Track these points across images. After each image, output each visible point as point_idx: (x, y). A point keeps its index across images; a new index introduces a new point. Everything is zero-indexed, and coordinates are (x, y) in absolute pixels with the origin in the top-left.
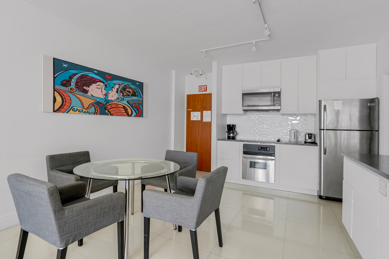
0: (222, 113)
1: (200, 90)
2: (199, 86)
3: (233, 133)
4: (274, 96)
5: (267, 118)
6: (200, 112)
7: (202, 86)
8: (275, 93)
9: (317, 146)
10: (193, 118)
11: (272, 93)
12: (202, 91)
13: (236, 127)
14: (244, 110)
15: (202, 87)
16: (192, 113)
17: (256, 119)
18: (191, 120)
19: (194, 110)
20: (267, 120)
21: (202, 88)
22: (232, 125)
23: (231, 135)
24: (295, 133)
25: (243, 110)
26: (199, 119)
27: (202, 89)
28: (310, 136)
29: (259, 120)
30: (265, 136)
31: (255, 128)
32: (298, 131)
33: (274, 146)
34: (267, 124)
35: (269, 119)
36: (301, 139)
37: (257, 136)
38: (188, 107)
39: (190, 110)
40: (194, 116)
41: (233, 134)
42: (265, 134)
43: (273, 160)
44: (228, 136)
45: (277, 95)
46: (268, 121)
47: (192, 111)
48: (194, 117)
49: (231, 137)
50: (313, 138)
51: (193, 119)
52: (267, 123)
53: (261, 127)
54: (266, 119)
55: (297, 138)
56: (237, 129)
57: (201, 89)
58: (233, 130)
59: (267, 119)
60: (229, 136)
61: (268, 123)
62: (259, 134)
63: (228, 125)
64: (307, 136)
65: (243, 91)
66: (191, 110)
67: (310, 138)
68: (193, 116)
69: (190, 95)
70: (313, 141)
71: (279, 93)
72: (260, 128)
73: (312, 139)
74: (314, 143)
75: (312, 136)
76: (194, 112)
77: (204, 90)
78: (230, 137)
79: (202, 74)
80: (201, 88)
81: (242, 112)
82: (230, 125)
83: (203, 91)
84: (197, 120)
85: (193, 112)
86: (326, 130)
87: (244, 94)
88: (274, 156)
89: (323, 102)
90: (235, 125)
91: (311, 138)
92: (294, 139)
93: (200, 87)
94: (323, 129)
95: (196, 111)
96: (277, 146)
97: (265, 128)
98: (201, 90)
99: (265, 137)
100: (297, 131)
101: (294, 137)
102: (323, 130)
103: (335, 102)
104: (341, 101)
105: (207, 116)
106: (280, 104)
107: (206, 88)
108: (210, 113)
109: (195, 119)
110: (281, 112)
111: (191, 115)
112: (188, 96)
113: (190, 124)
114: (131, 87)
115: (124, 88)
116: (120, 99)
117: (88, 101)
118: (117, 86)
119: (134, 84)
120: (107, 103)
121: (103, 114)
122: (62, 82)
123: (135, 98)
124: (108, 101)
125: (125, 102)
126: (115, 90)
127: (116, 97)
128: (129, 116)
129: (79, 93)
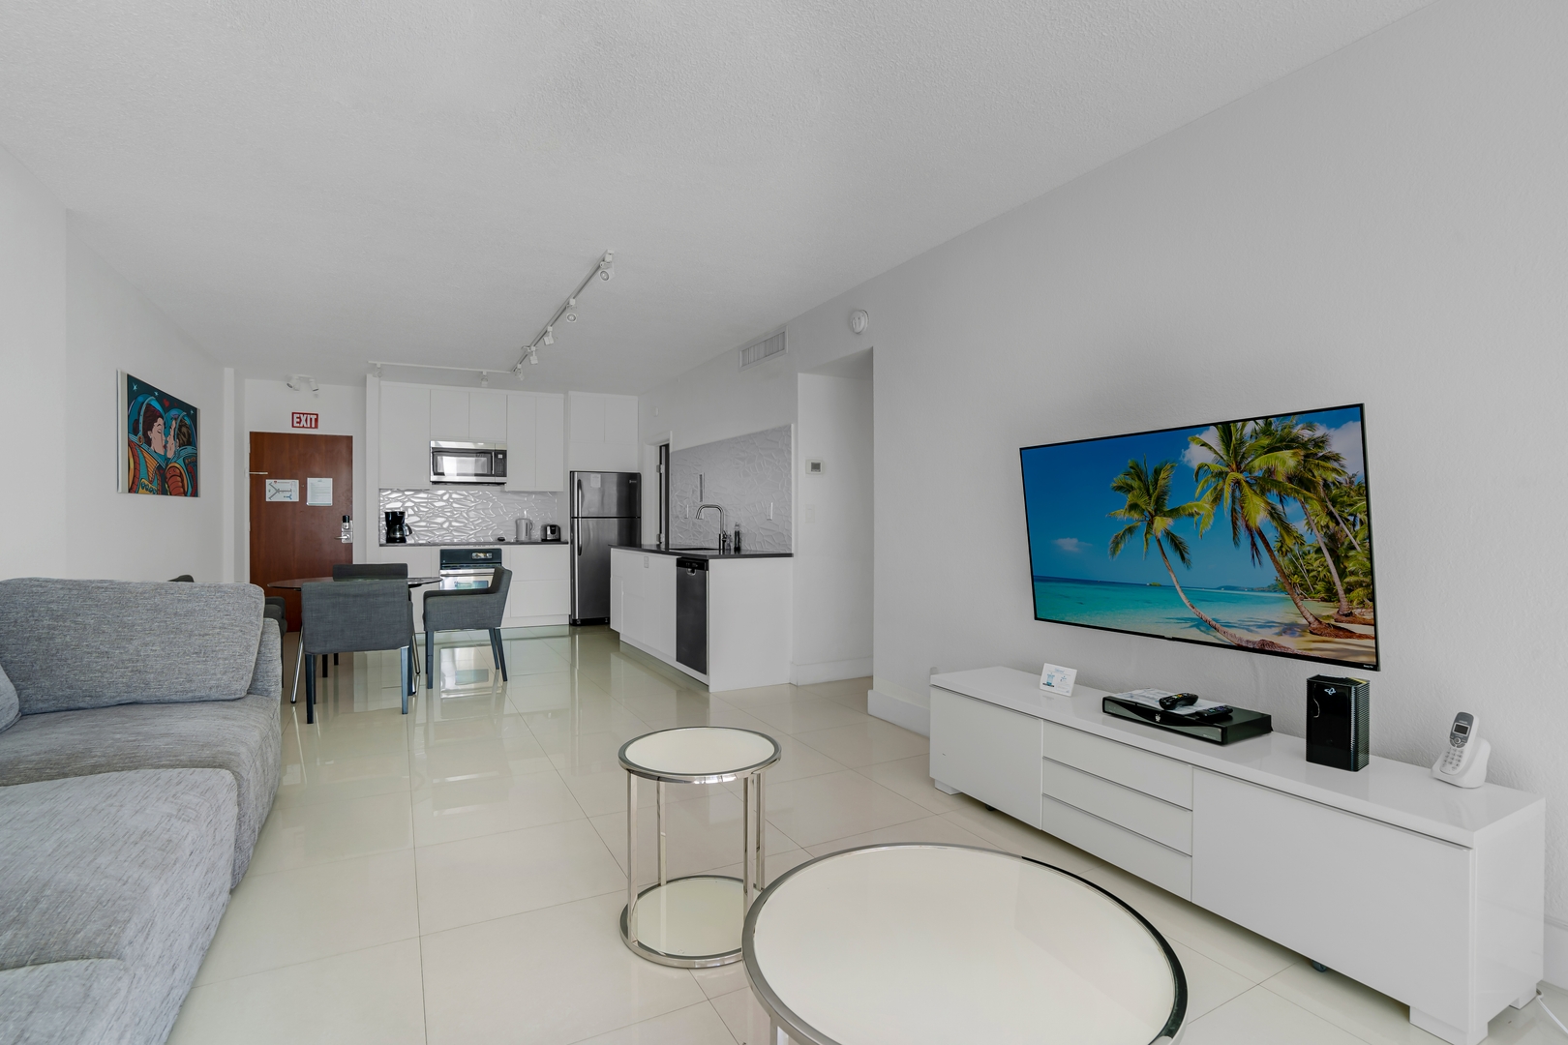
1: (296, 423)
2: (293, 413)
3: (401, 529)
4: (496, 456)
6: (297, 481)
7: (304, 415)
8: (497, 452)
9: (567, 544)
10: (274, 495)
11: (493, 453)
12: (302, 426)
14: (434, 482)
15: (301, 415)
16: (268, 481)
18: (268, 500)
19: (277, 476)
21: (303, 419)
22: (398, 512)
24: (527, 525)
26: (296, 498)
27: (303, 422)
28: (553, 528)
32: (534, 524)
36: (537, 534)
38: (255, 465)
39: (260, 474)
40: (278, 491)
44: (389, 536)
45: (500, 456)
47: (270, 477)
48: (276, 493)
50: (556, 533)
51: (275, 500)
55: (530, 535)
57: (301, 420)
58: (400, 524)
60: (391, 536)
63: (385, 513)
64: (548, 528)
66: (266, 474)
67: (553, 532)
68: (273, 491)
69: (263, 434)
70: (557, 537)
71: (504, 454)
73: (554, 534)
74: (558, 541)
75: (555, 530)
76: (278, 481)
77: (312, 425)
78: (394, 538)
79: (317, 390)
80: (299, 418)
82: (393, 513)
83: (305, 426)
85: (272, 481)
86: (582, 518)
89: (576, 474)
92: (526, 533)
94: (577, 517)
95: (283, 478)
96: (504, 549)
98: (299, 423)
100: (530, 522)
104: (599, 475)
105: (321, 491)
106: (504, 475)
107: (316, 420)
108: (328, 483)
109: (279, 498)
110: (507, 488)
111: (268, 487)
112: (253, 434)
113: (261, 512)
114: (186, 422)
115: (180, 427)
116: (177, 454)
117: (152, 465)
118: (174, 422)
119: (188, 415)
120: (167, 465)
121: (163, 492)
122: (133, 428)
123: (189, 449)
124: (167, 460)
125: (181, 461)
126: (172, 433)
127: (173, 449)
128: (186, 496)
129: (145, 446)
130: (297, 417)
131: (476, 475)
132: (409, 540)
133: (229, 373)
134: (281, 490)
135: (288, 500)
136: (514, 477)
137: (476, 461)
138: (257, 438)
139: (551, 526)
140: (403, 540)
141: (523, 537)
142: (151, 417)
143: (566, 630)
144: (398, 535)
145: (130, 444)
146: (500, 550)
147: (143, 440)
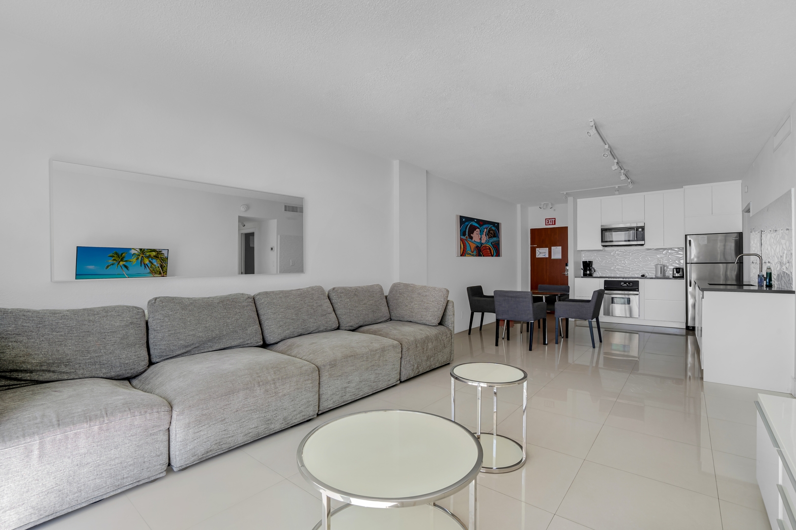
0: (578, 250)
1: (547, 224)
2: (546, 219)
3: (590, 270)
4: (637, 230)
5: (629, 253)
6: (548, 248)
7: (550, 219)
8: (637, 228)
9: (684, 279)
10: (539, 255)
11: (635, 228)
12: (549, 224)
13: (593, 264)
14: (603, 246)
16: (537, 249)
17: (616, 254)
18: (537, 257)
19: (540, 247)
20: (629, 255)
21: (550, 221)
22: (588, 262)
24: (661, 268)
26: (547, 256)
27: (550, 222)
28: (678, 270)
31: (616, 264)
35: (631, 254)
36: (669, 273)
37: (618, 273)
38: (533, 242)
39: (534, 246)
40: (540, 253)
41: (590, 272)
42: (627, 270)
43: (637, 294)
44: (585, 273)
45: (640, 230)
49: (588, 274)
50: (681, 273)
51: (539, 257)
52: (629, 259)
55: (664, 273)
56: (595, 266)
58: (589, 267)
62: (620, 271)
63: (583, 262)
64: (675, 270)
65: (601, 226)
66: (536, 246)
67: (678, 272)
68: (539, 253)
69: (535, 229)
70: (680, 275)
71: (643, 228)
72: (621, 263)
74: (681, 277)
75: (680, 270)
76: (540, 249)
77: (552, 224)
79: (552, 208)
80: (548, 221)
81: (601, 248)
82: (586, 262)
86: (692, 263)
87: (603, 230)
88: (638, 291)
89: (688, 237)
92: (661, 273)
94: (689, 263)
95: (542, 247)
96: (641, 281)
97: (627, 263)
99: (628, 273)
100: (664, 266)
103: (700, 237)
104: (706, 236)
105: (557, 253)
106: (643, 239)
107: (555, 221)
108: (560, 248)
109: (541, 256)
110: (645, 247)
111: (537, 251)
112: (532, 230)
113: (536, 262)
114: (494, 229)
115: (489, 231)
116: (487, 242)
117: (473, 246)
118: (486, 230)
119: (494, 226)
120: (481, 245)
121: (480, 255)
122: (463, 233)
123: (495, 239)
124: (482, 244)
125: (490, 244)
126: (484, 233)
127: (485, 239)
128: (492, 256)
129: (470, 240)
130: (547, 221)
131: (625, 241)
132: (594, 275)
133: (519, 206)
134: (542, 253)
135: (544, 257)
136: (651, 240)
137: (625, 234)
138: (533, 231)
139: (676, 269)
140: (591, 275)
141: (659, 275)
142: (472, 229)
143: (684, 332)
144: (588, 272)
145: (461, 239)
146: (638, 281)
147: (468, 237)
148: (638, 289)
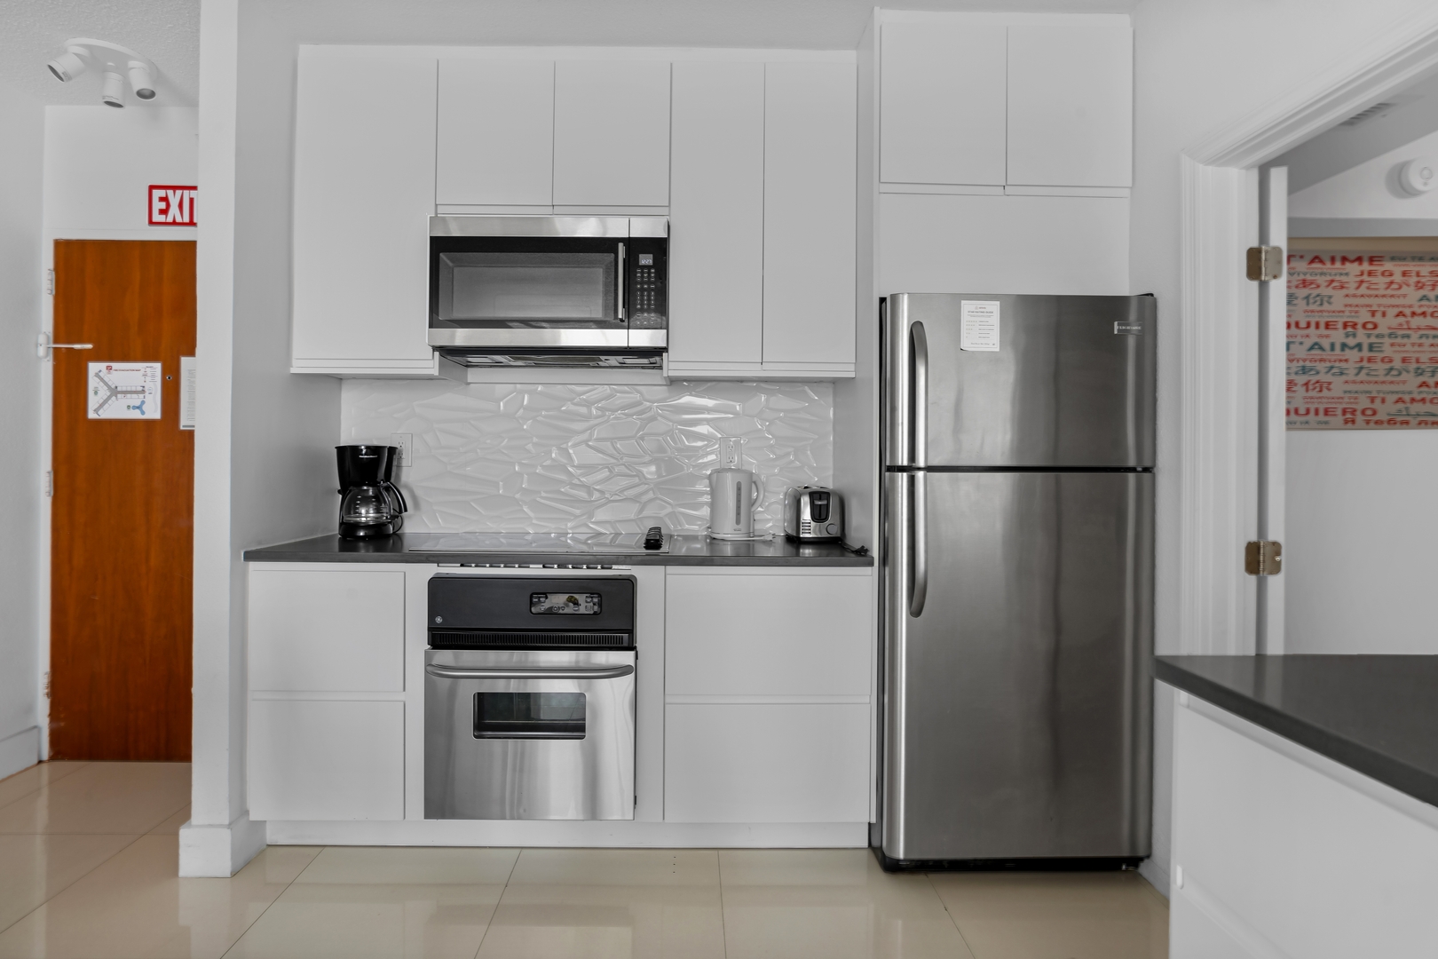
0: (293, 370)
1: (157, 217)
2: (152, 188)
3: (378, 499)
4: (631, 263)
5: (589, 404)
6: (158, 366)
7: (174, 188)
8: (635, 246)
9: (871, 564)
10: (105, 402)
11: (621, 246)
12: (174, 223)
13: (404, 463)
14: (446, 352)
15: (170, 192)
16: (94, 367)
17: (521, 411)
18: (92, 415)
19: (115, 352)
20: (587, 418)
21: (174, 202)
22: (367, 447)
23: (367, 514)
24: (739, 489)
25: (435, 348)
26: (153, 411)
27: (174, 210)
28: (822, 501)
29: (540, 418)
30: (578, 512)
31: (521, 464)
32: (754, 479)
33: (629, 584)
34: (586, 442)
35: (597, 409)
36: (772, 521)
37: (531, 514)
38: (66, 325)
39: (77, 346)
40: (115, 392)
41: (378, 510)
42: (576, 501)
43: (621, 671)
44: (347, 519)
45: (646, 260)
46: (593, 422)
47: (98, 356)
48: (109, 398)
49: (366, 526)
50: (833, 517)
51: (106, 414)
52: (585, 436)
53: (553, 460)
54: (583, 410)
55: (751, 519)
56: (410, 475)
57: (163, 205)
58: (374, 484)
59: (590, 411)
60: (353, 519)
61: (591, 435)
62: (542, 501)
63: (341, 450)
64: (805, 501)
65: (434, 220)
66: (89, 346)
67: (819, 515)
68: (104, 392)
69: (82, 244)
70: (835, 531)
71: (659, 247)
72: (548, 463)
73: (827, 523)
74: (836, 548)
75: (828, 505)
76: (115, 365)
77: (186, 219)
78: (358, 526)
79: (152, 94)
80: (164, 199)
81: (431, 365)
82: (355, 450)
83: (179, 220)
84: (135, 415)
85: (102, 366)
86: (929, 469)
87: (441, 246)
88: (631, 647)
89: (904, 305)
90: (392, 450)
91: (826, 519)
92: (738, 522)
93: (157, 194)
94: (905, 463)
95: (126, 357)
96: (648, 579)
97: (576, 463)
98: (164, 212)
99: (576, 517)
100: (753, 481)
101: (738, 514)
102: (910, 469)
103: (967, 306)
109: (117, 410)
110: (670, 363)
111: (93, 382)
112: (66, 251)
130: (160, 197)
134: (123, 390)
135: (136, 415)
138: (72, 256)
139: (813, 495)
141: (727, 538)
144: (365, 520)
146: (632, 580)
148: (631, 632)
